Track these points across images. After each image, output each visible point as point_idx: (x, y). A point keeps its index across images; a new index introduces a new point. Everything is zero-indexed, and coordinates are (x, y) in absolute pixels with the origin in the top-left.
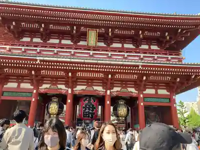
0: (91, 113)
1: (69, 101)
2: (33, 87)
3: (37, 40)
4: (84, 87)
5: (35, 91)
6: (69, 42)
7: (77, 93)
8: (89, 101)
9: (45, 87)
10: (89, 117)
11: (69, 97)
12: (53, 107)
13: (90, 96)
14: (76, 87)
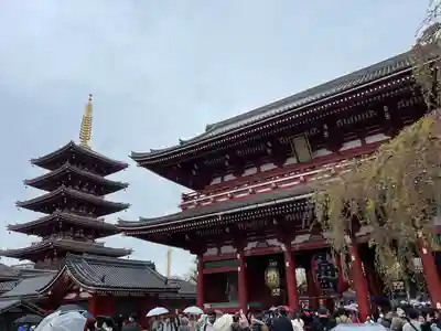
0: (331, 281)
1: (287, 264)
2: (235, 250)
3: (229, 177)
4: (306, 237)
5: (238, 256)
6: (271, 166)
7: (297, 248)
8: (324, 259)
10: (329, 287)
11: (287, 256)
12: (272, 276)
14: (294, 239)
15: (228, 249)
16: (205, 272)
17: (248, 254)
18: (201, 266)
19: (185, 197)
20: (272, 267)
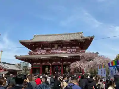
3: (40, 49)
4: (55, 63)
5: (41, 65)
6: (50, 48)
7: (53, 64)
9: (44, 63)
11: (51, 66)
12: (47, 69)
13: (57, 65)
15: (39, 63)
16: (33, 67)
17: (43, 65)
18: (32, 66)
19: (30, 52)
20: (47, 68)
